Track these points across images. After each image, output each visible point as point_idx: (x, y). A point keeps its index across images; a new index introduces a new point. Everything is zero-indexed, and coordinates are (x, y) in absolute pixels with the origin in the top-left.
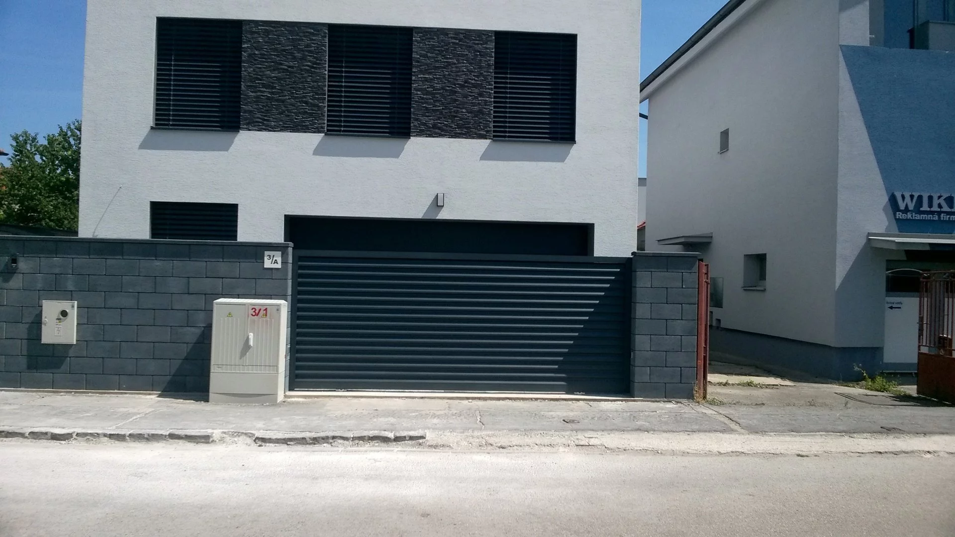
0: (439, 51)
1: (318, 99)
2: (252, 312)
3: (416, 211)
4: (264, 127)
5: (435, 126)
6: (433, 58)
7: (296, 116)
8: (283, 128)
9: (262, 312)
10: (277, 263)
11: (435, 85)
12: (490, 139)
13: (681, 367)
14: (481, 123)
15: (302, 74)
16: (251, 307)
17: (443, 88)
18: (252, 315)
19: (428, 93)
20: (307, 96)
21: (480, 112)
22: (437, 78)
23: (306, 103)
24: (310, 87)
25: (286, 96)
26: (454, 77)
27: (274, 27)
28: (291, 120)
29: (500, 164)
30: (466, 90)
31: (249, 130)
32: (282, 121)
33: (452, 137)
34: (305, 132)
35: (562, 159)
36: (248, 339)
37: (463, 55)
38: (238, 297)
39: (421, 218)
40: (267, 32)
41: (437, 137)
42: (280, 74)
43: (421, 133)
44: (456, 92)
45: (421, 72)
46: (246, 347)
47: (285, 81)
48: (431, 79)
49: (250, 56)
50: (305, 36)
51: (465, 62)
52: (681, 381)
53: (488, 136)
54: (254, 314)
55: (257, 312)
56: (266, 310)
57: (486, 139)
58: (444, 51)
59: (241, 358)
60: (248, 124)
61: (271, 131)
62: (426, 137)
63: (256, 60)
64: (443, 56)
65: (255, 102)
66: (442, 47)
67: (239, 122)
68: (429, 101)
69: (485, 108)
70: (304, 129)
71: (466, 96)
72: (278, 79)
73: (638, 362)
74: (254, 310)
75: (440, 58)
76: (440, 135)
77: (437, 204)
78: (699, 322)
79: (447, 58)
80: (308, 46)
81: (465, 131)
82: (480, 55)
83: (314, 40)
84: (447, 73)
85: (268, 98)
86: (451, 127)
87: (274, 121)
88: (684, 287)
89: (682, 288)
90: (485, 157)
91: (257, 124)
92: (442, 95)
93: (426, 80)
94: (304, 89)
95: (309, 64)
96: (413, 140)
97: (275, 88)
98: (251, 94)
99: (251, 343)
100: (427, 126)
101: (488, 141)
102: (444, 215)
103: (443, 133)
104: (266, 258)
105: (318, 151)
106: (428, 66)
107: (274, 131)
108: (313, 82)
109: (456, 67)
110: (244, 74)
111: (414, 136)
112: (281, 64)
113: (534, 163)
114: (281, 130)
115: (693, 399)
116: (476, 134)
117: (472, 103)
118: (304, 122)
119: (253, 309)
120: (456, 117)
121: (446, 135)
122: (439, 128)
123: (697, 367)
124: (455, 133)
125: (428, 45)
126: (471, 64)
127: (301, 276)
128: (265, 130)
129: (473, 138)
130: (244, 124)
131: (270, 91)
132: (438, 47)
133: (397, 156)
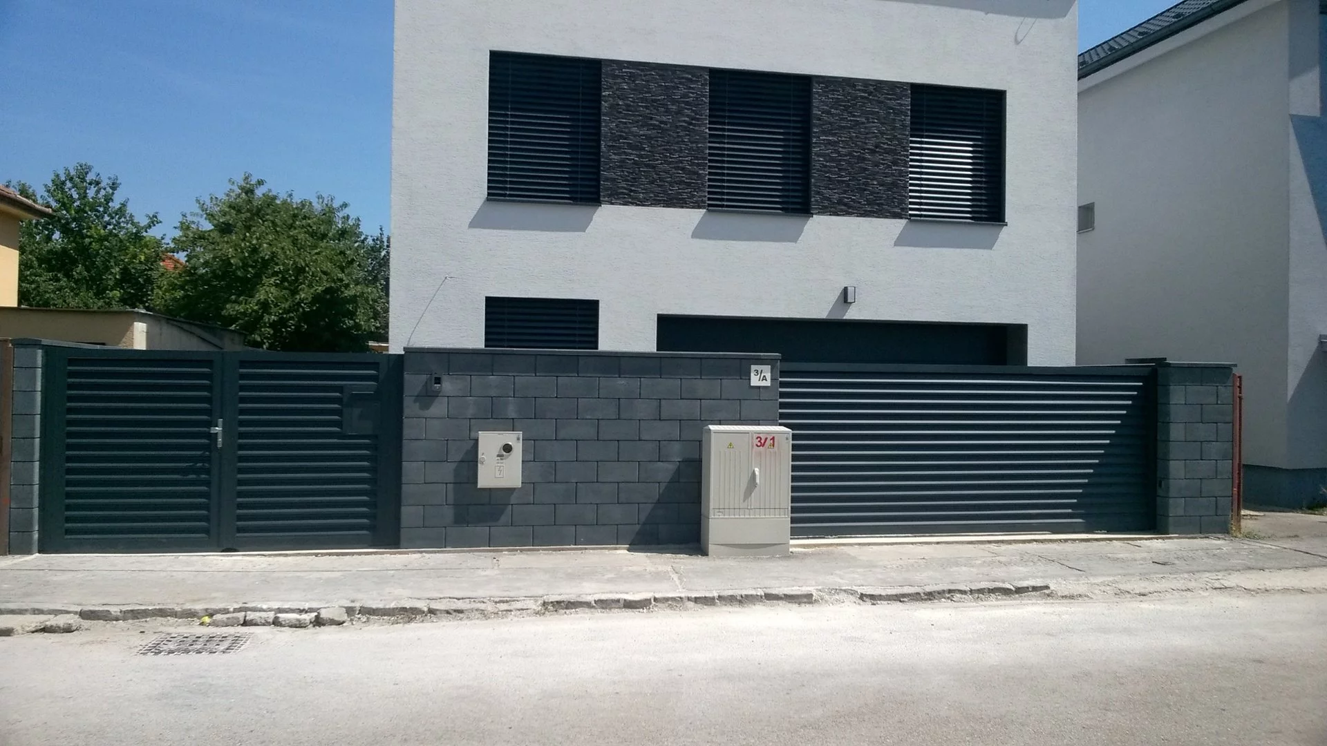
0: (844, 106)
1: (698, 165)
2: (756, 442)
3: (819, 309)
4: (630, 200)
5: (840, 202)
6: (839, 115)
7: (670, 186)
8: (654, 202)
9: (769, 442)
10: (766, 380)
11: (840, 149)
12: (906, 218)
13: (1216, 497)
14: (895, 198)
15: (678, 133)
16: (755, 436)
17: (850, 154)
18: (757, 445)
19: (832, 160)
20: (684, 160)
21: (894, 184)
22: (842, 141)
23: (683, 169)
24: (688, 149)
25: (658, 160)
26: (863, 140)
27: (642, 70)
28: (665, 192)
29: (919, 251)
30: (878, 157)
31: (612, 204)
32: (653, 192)
33: (861, 215)
34: (682, 207)
35: (990, 246)
36: (752, 477)
37: (873, 113)
39: (824, 318)
40: (632, 77)
41: (843, 215)
42: (650, 132)
43: (824, 211)
44: (865, 159)
45: (824, 133)
46: (752, 485)
47: (657, 141)
48: (835, 142)
49: (611, 107)
50: (680, 83)
51: (876, 121)
52: (1216, 512)
53: (903, 215)
54: (759, 444)
55: (763, 441)
56: (773, 439)
57: (902, 218)
58: (850, 107)
59: (744, 501)
60: (609, 196)
61: (639, 205)
62: (830, 215)
63: (621, 112)
64: (848, 113)
65: (620, 167)
66: (848, 101)
67: (599, 196)
68: (833, 169)
69: (900, 180)
70: (681, 203)
71: (877, 165)
72: (649, 138)
73: (1172, 493)
74: (759, 439)
75: (845, 115)
76: (848, 214)
77: (844, 301)
79: (854, 116)
80: (685, 96)
81: (877, 209)
82: (894, 113)
83: (693, 88)
84: (854, 135)
85: (635, 163)
86: (860, 203)
87: (643, 193)
88: (1219, 402)
89: (1217, 404)
90: (900, 242)
91: (621, 196)
92: (849, 163)
93: (829, 143)
94: (681, 151)
95: (686, 119)
96: (815, 218)
97: (644, 149)
98: (613, 157)
99: (758, 480)
100: (831, 201)
101: (904, 222)
102: (853, 314)
103: (850, 210)
104: (752, 374)
105: (699, 233)
106: (832, 126)
107: (643, 206)
108: (692, 143)
109: (866, 128)
110: (604, 130)
111: (816, 214)
112: (651, 119)
113: (958, 250)
114: (652, 204)
116: (889, 212)
117: (884, 173)
118: (680, 194)
119: (757, 438)
120: (865, 190)
121: (854, 213)
122: (845, 205)
124: (864, 210)
125: (832, 98)
126: (882, 123)
128: (633, 204)
129: (886, 217)
130: (604, 197)
131: (638, 153)
132: (843, 101)
133: (795, 240)
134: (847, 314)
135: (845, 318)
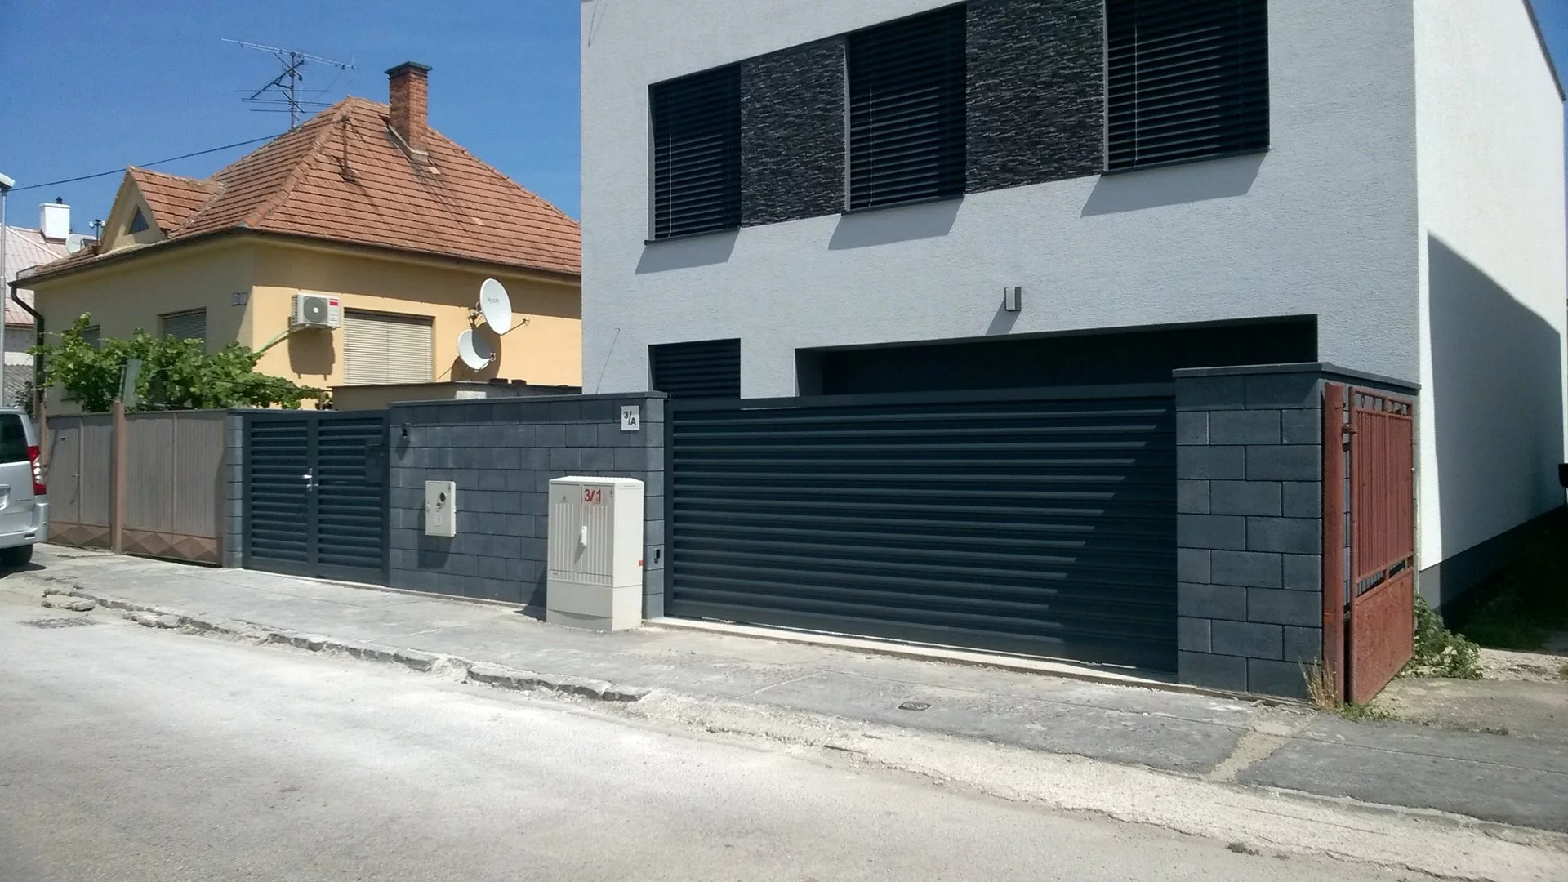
0: (1006, 31)
1: (834, 159)
2: (585, 495)
3: (974, 323)
4: (768, 217)
5: (1004, 168)
6: (997, 46)
7: (807, 192)
8: (792, 215)
9: (596, 496)
10: (635, 423)
11: (1004, 94)
12: (1098, 173)
13: (1283, 625)
14: (1080, 146)
15: (813, 125)
16: (585, 488)
17: (1016, 97)
18: (586, 500)
19: (992, 111)
20: (820, 157)
21: (1082, 125)
22: (1005, 81)
23: (819, 168)
24: (824, 142)
25: (794, 163)
26: (1035, 72)
27: (777, 61)
28: (801, 201)
30: (1055, 90)
31: (752, 225)
32: (790, 203)
33: (1033, 182)
34: (819, 215)
35: (1243, 190)
37: (1048, 28)
39: (984, 334)
40: (769, 71)
41: (1008, 186)
42: (785, 132)
43: (983, 185)
44: (1038, 98)
45: (980, 77)
46: (580, 548)
47: (793, 140)
48: (996, 85)
49: (750, 113)
50: (815, 63)
51: (1052, 38)
52: (1284, 655)
53: (1095, 168)
54: (588, 498)
55: (590, 495)
56: (599, 492)
57: (1092, 174)
58: (1016, 28)
59: (576, 563)
60: (749, 217)
61: (776, 221)
62: (990, 190)
63: (758, 117)
64: (1014, 38)
65: (759, 181)
66: (1014, 21)
67: (739, 217)
68: (994, 125)
69: (1090, 117)
70: (818, 211)
71: (1054, 102)
72: (784, 139)
73: (1184, 606)
75: (1009, 43)
76: (1014, 183)
77: (1012, 308)
78: (1326, 524)
79: (1022, 41)
80: (820, 77)
81: (1055, 167)
82: (1078, 18)
83: (827, 65)
84: (1023, 67)
85: (773, 172)
86: (1030, 164)
87: (780, 206)
88: (1285, 442)
89: (1282, 444)
90: (1092, 209)
91: (760, 214)
92: (1017, 111)
93: (989, 88)
94: (816, 147)
95: (822, 105)
96: (970, 199)
97: (780, 154)
98: (753, 170)
99: (584, 541)
100: (991, 170)
101: (1096, 178)
103: (1017, 178)
104: (623, 416)
105: (837, 243)
106: (990, 63)
107: (781, 221)
108: (827, 133)
109: (1038, 53)
110: (744, 141)
111: (972, 192)
112: (787, 115)
114: (788, 218)
116: (1075, 169)
117: (1065, 112)
118: (816, 199)
119: (586, 491)
120: (1038, 143)
121: (1023, 181)
122: (1011, 171)
123: (1322, 628)
124: (1037, 174)
125: (991, 25)
126: (1062, 40)
128: (770, 221)
129: (1070, 177)
130: (745, 218)
131: (775, 160)
132: (1007, 24)
133: (944, 231)
134: (1014, 327)
135: (1011, 333)
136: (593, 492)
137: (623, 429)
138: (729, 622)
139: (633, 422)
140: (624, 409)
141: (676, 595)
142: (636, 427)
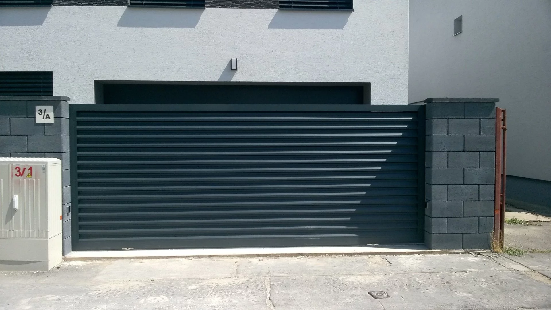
2: (15, 172)
3: (212, 75)
4: (73, 2)
8: (90, 3)
9: (27, 172)
10: (50, 118)
12: (277, 8)
13: (478, 217)
16: (14, 166)
18: (16, 175)
29: (286, 31)
31: (61, 5)
33: (243, 7)
34: (110, 5)
35: (341, 26)
36: (12, 202)
38: (11, 155)
39: (216, 81)
41: (229, 7)
43: (214, 5)
46: (12, 211)
52: (478, 230)
53: (275, 6)
54: (18, 174)
55: (21, 171)
56: (31, 169)
57: (273, 8)
59: (6, 223)
60: (58, 0)
61: (79, 5)
62: (220, 8)
70: (109, 3)
73: (434, 213)
74: (18, 169)
76: (233, 6)
77: (231, 69)
78: (497, 170)
81: (254, 2)
88: (482, 134)
89: (480, 135)
90: (272, 25)
96: (208, 11)
99: (16, 206)
101: (275, 11)
102: (237, 78)
103: (234, 4)
104: (37, 114)
105: (122, 23)
107: (83, 5)
111: (209, 7)
113: (317, 31)
114: (88, 4)
115: (490, 249)
116: (264, 5)
119: (16, 169)
121: (237, 6)
123: (494, 217)
124: (245, 4)
127: (79, 132)
128: (75, 4)
129: (262, 8)
130: (55, 0)
133: (193, 25)
134: (234, 78)
135: (231, 81)
136: (25, 169)
137: (36, 123)
138: (129, 249)
139: (48, 117)
140: (38, 108)
141: (81, 236)
142: (52, 121)
